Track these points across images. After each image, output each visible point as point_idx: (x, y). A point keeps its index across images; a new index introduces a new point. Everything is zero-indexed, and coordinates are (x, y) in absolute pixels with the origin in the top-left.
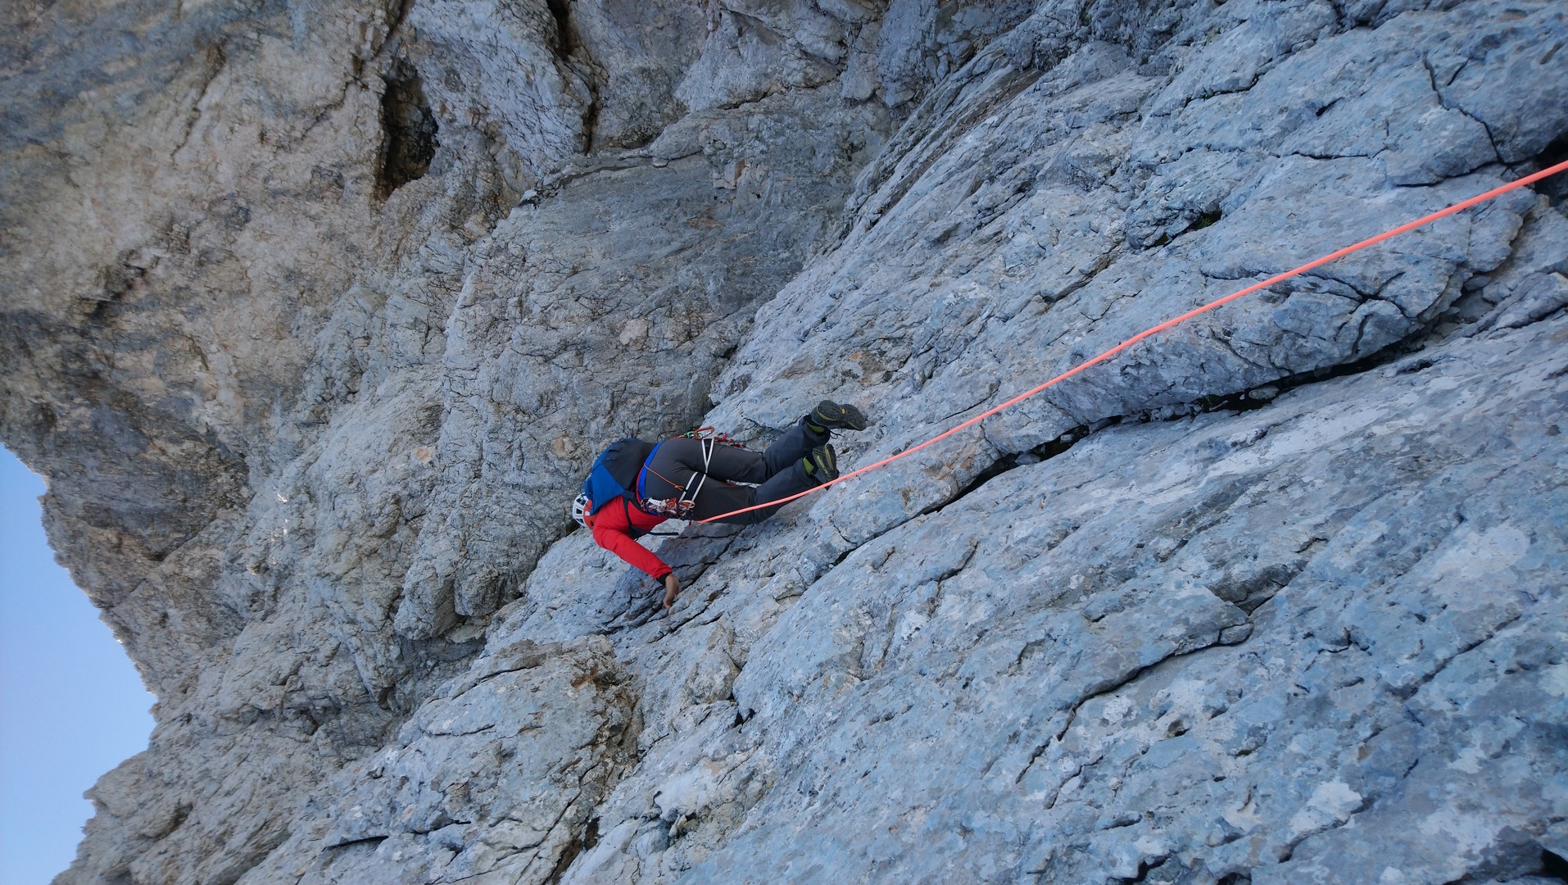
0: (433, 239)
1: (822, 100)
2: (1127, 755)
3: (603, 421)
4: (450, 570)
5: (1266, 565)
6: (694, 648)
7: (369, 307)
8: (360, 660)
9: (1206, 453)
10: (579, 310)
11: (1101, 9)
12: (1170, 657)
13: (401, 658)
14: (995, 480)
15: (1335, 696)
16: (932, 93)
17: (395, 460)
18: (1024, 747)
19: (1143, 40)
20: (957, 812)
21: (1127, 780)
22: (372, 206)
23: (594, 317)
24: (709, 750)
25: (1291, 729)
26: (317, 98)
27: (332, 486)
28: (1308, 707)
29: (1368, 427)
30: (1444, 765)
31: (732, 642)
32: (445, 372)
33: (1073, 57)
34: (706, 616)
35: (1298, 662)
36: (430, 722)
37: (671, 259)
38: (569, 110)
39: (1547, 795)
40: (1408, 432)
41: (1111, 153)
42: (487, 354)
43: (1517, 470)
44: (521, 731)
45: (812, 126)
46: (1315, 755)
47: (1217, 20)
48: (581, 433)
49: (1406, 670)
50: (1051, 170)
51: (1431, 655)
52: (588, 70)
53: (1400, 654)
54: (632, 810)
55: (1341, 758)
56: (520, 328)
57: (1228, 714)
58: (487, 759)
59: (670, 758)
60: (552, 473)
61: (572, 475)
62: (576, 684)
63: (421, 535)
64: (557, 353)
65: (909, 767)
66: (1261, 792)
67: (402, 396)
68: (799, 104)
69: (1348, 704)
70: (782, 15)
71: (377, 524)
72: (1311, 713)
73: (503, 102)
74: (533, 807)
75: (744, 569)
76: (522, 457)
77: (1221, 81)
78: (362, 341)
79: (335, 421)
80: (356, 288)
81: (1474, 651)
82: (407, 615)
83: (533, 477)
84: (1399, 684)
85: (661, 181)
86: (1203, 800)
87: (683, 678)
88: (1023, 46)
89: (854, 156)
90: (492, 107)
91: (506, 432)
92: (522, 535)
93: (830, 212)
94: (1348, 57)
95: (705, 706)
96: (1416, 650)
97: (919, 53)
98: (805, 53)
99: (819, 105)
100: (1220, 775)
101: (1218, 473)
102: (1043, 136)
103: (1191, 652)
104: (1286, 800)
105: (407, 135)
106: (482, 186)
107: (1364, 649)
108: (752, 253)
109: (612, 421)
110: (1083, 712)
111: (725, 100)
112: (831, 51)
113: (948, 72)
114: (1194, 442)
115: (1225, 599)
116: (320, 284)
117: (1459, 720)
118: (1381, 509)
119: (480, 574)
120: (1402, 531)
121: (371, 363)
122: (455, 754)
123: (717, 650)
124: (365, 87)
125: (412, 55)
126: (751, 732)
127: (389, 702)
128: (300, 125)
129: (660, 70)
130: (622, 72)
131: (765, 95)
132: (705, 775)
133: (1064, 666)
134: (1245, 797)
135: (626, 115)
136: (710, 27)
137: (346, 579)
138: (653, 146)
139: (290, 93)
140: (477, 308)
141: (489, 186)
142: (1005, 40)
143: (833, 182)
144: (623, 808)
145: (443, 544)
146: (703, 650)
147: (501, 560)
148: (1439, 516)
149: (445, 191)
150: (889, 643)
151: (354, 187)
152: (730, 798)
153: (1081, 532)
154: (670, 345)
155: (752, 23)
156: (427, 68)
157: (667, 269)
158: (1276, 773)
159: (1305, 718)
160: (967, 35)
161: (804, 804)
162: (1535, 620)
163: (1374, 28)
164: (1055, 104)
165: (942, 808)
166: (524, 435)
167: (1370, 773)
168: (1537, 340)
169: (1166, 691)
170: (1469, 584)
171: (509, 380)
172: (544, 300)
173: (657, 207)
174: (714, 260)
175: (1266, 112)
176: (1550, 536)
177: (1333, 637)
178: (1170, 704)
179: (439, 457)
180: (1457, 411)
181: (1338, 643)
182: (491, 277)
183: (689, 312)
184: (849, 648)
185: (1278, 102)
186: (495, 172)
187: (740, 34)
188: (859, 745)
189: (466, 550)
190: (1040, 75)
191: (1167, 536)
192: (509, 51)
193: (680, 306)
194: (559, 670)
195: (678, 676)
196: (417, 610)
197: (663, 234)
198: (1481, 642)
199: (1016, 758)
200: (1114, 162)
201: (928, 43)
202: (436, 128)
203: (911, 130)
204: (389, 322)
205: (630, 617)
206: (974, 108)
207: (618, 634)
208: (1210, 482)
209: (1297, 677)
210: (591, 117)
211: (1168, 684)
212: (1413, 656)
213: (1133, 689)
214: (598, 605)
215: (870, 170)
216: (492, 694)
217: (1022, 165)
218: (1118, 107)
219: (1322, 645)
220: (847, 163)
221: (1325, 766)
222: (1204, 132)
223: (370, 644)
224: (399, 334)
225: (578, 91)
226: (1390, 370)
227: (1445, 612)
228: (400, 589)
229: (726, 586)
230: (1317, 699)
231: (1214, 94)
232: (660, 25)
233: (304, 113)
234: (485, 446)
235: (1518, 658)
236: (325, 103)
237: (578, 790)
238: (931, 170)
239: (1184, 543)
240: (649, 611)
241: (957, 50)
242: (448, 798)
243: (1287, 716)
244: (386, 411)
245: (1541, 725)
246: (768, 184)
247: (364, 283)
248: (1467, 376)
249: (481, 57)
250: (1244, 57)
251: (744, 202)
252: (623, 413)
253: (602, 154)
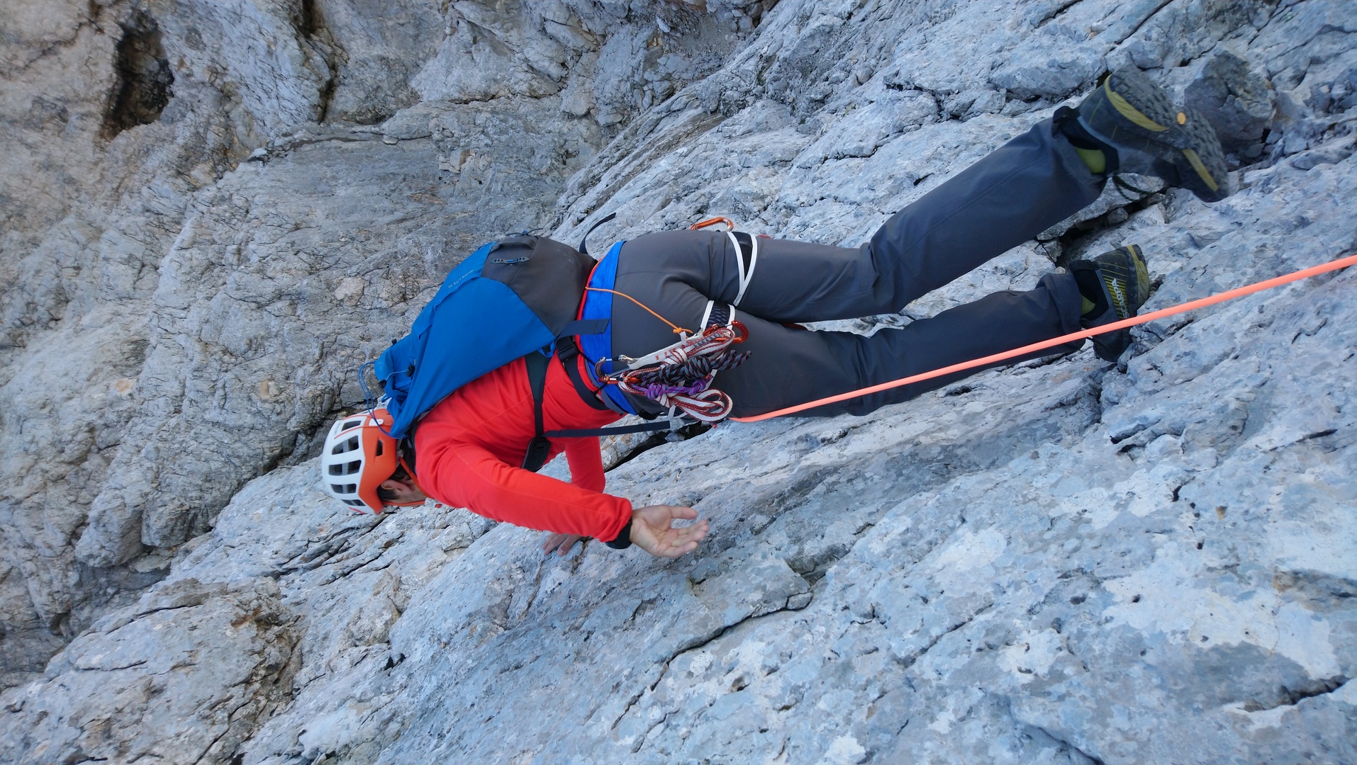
0: (157, 182)
1: (543, 109)
2: (697, 708)
3: (310, 368)
4: (140, 500)
5: (830, 544)
6: (359, 594)
7: (82, 239)
8: (33, 585)
9: (802, 446)
10: (299, 263)
11: (774, 74)
12: (749, 618)
13: (79, 584)
14: (646, 454)
15: (857, 661)
16: (637, 119)
17: (93, 389)
18: (623, 696)
19: (802, 104)
20: (559, 755)
21: (694, 730)
22: (96, 144)
23: (312, 271)
24: (357, 692)
25: (822, 689)
26: (45, 33)
27: (22, 409)
28: (836, 671)
29: (917, 436)
30: (925, 726)
31: (397, 589)
32: (154, 308)
33: (748, 109)
34: (379, 563)
35: (835, 630)
36: (80, 656)
37: (393, 227)
38: (306, 82)
39: (991, 753)
40: (944, 443)
41: (766, 192)
42: (200, 296)
43: (1006, 485)
44: (174, 668)
45: (533, 130)
46: (835, 712)
47: (854, 98)
48: (287, 378)
49: (907, 643)
50: (721, 199)
51: (927, 632)
52: (329, 50)
53: (906, 630)
54: (276, 748)
55: (854, 715)
56: (235, 274)
57: (778, 673)
58: (135, 695)
59: (322, 697)
60: (254, 414)
61: (274, 418)
62: (236, 624)
63: (113, 464)
64: (271, 301)
65: (528, 712)
66: (793, 743)
67: (108, 327)
68: (522, 110)
69: (866, 669)
70: (514, 33)
71: (67, 451)
72: (837, 676)
73: (240, 65)
74: (177, 743)
75: (421, 520)
76: (225, 397)
77: (851, 147)
78: (71, 271)
79: (32, 346)
80: (70, 220)
81: (958, 631)
82: (89, 542)
83: (235, 416)
84: (902, 655)
85: (390, 157)
86: (748, 749)
87: (346, 621)
88: (712, 94)
89: (568, 161)
90: (230, 68)
91: (212, 372)
92: (218, 472)
93: (544, 205)
94: (940, 143)
95: (364, 648)
96: (918, 627)
97: (629, 84)
98: (532, 68)
99: (540, 113)
100: (764, 727)
101: (808, 463)
102: (721, 170)
103: (764, 615)
104: (810, 751)
105: (141, 82)
106: (213, 139)
107: (882, 623)
108: (470, 231)
109: (319, 369)
110: (674, 666)
111: (456, 95)
112: (555, 71)
113: (652, 105)
114: (795, 435)
115: (795, 570)
116: (31, 210)
117: (940, 688)
118: (909, 506)
119: (171, 507)
120: (921, 527)
121: (79, 293)
122: (100, 689)
123: (382, 595)
124: (100, 30)
125: (154, 9)
126: (399, 675)
127: (62, 628)
128: (23, 56)
129: (398, 60)
130: (361, 57)
131: (493, 97)
132: (350, 715)
133: (666, 623)
134: (780, 748)
135: (362, 95)
136: (448, 31)
137: (28, 503)
138: (385, 125)
139: (16, 23)
140: (195, 251)
141: (220, 140)
142: (698, 87)
143: (548, 180)
144: (268, 745)
145: (135, 474)
146: (368, 595)
147: (194, 494)
148: (948, 517)
149: (174, 138)
150: (534, 596)
151: (79, 123)
152: (370, 737)
153: (701, 504)
154: (384, 304)
155: (486, 34)
156: (168, 24)
157: (389, 235)
158: (805, 726)
159: (832, 680)
160: (668, 77)
161: (432, 747)
162: (1002, 608)
163: (963, 121)
164: (734, 144)
165: (547, 752)
166: (229, 375)
167: (874, 730)
168: (1043, 380)
169: (736, 650)
170: (962, 574)
171: (220, 322)
172: (263, 251)
173: (383, 178)
174: (434, 233)
175: (879, 176)
176: (1020, 540)
177: (862, 611)
178: (737, 662)
179: (140, 390)
180: (981, 430)
181: (865, 616)
182: (212, 223)
183: (405, 277)
184: (498, 600)
185: (889, 170)
186: (227, 128)
187: (475, 42)
188: (489, 692)
189: (158, 482)
190: (723, 119)
191: (762, 513)
192: (253, 21)
193: (398, 270)
194: (220, 609)
195: (341, 619)
196: (101, 538)
197: (387, 204)
198: (964, 623)
199: (615, 705)
200: (767, 200)
201: (637, 78)
202: (172, 79)
203: (617, 148)
204: (102, 255)
205: (306, 560)
206: (669, 138)
207: (292, 575)
208: (801, 470)
209: (833, 643)
210: (328, 91)
211: (738, 644)
212: (915, 632)
213: (716, 645)
214: (276, 547)
215: (580, 176)
216: (148, 630)
217: (702, 191)
218: (779, 156)
219: (854, 618)
220: (562, 166)
221: (842, 723)
222: (834, 186)
223: (47, 570)
224: (111, 268)
225: (318, 67)
226: (941, 392)
227: (942, 597)
228: (85, 516)
229: (402, 535)
230: (843, 664)
231: (844, 157)
232: (402, 21)
233: (29, 44)
234: (188, 383)
235: (987, 639)
236: (54, 38)
237: (226, 726)
238: (630, 183)
239: (774, 519)
240: (326, 555)
241: (661, 88)
242: (85, 734)
243: (821, 677)
244: (89, 340)
245: (995, 695)
246: (490, 173)
247: (80, 215)
248: (993, 402)
249: (224, 22)
250: (869, 131)
251: (466, 186)
252: (331, 363)
253: (334, 125)
